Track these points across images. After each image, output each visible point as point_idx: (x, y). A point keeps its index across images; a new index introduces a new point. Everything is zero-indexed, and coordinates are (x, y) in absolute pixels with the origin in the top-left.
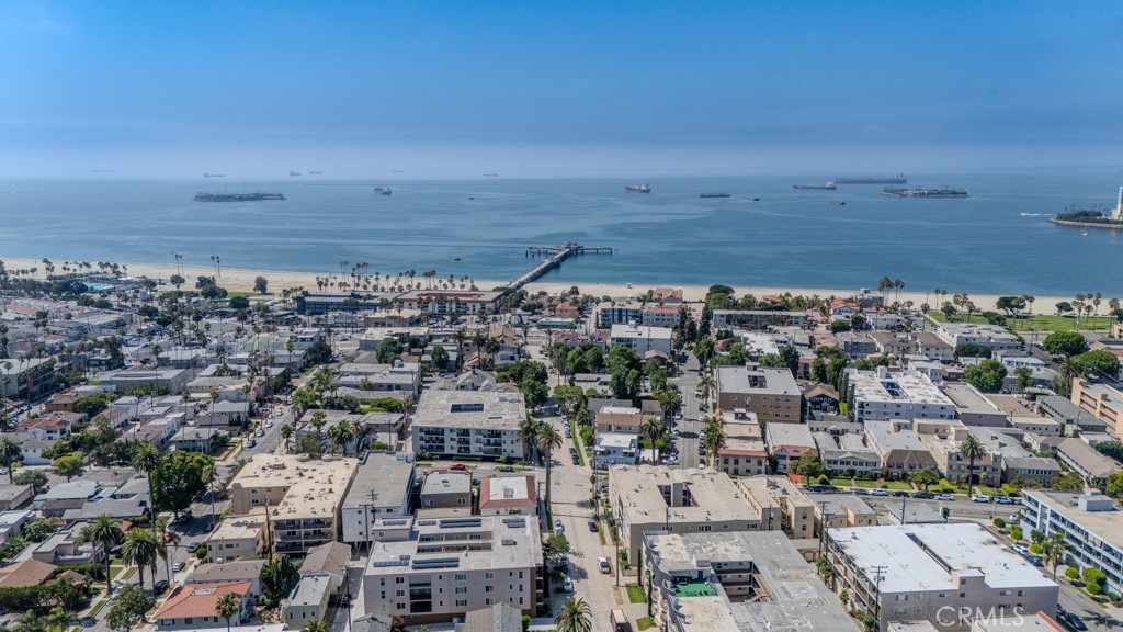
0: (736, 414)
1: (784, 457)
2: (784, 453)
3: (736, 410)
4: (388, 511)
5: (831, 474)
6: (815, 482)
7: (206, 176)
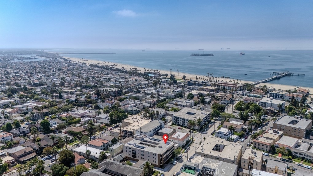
0: (274, 131)
1: (278, 147)
2: (278, 146)
3: (274, 130)
4: (145, 133)
5: (294, 157)
6: (286, 158)
7: (199, 49)
